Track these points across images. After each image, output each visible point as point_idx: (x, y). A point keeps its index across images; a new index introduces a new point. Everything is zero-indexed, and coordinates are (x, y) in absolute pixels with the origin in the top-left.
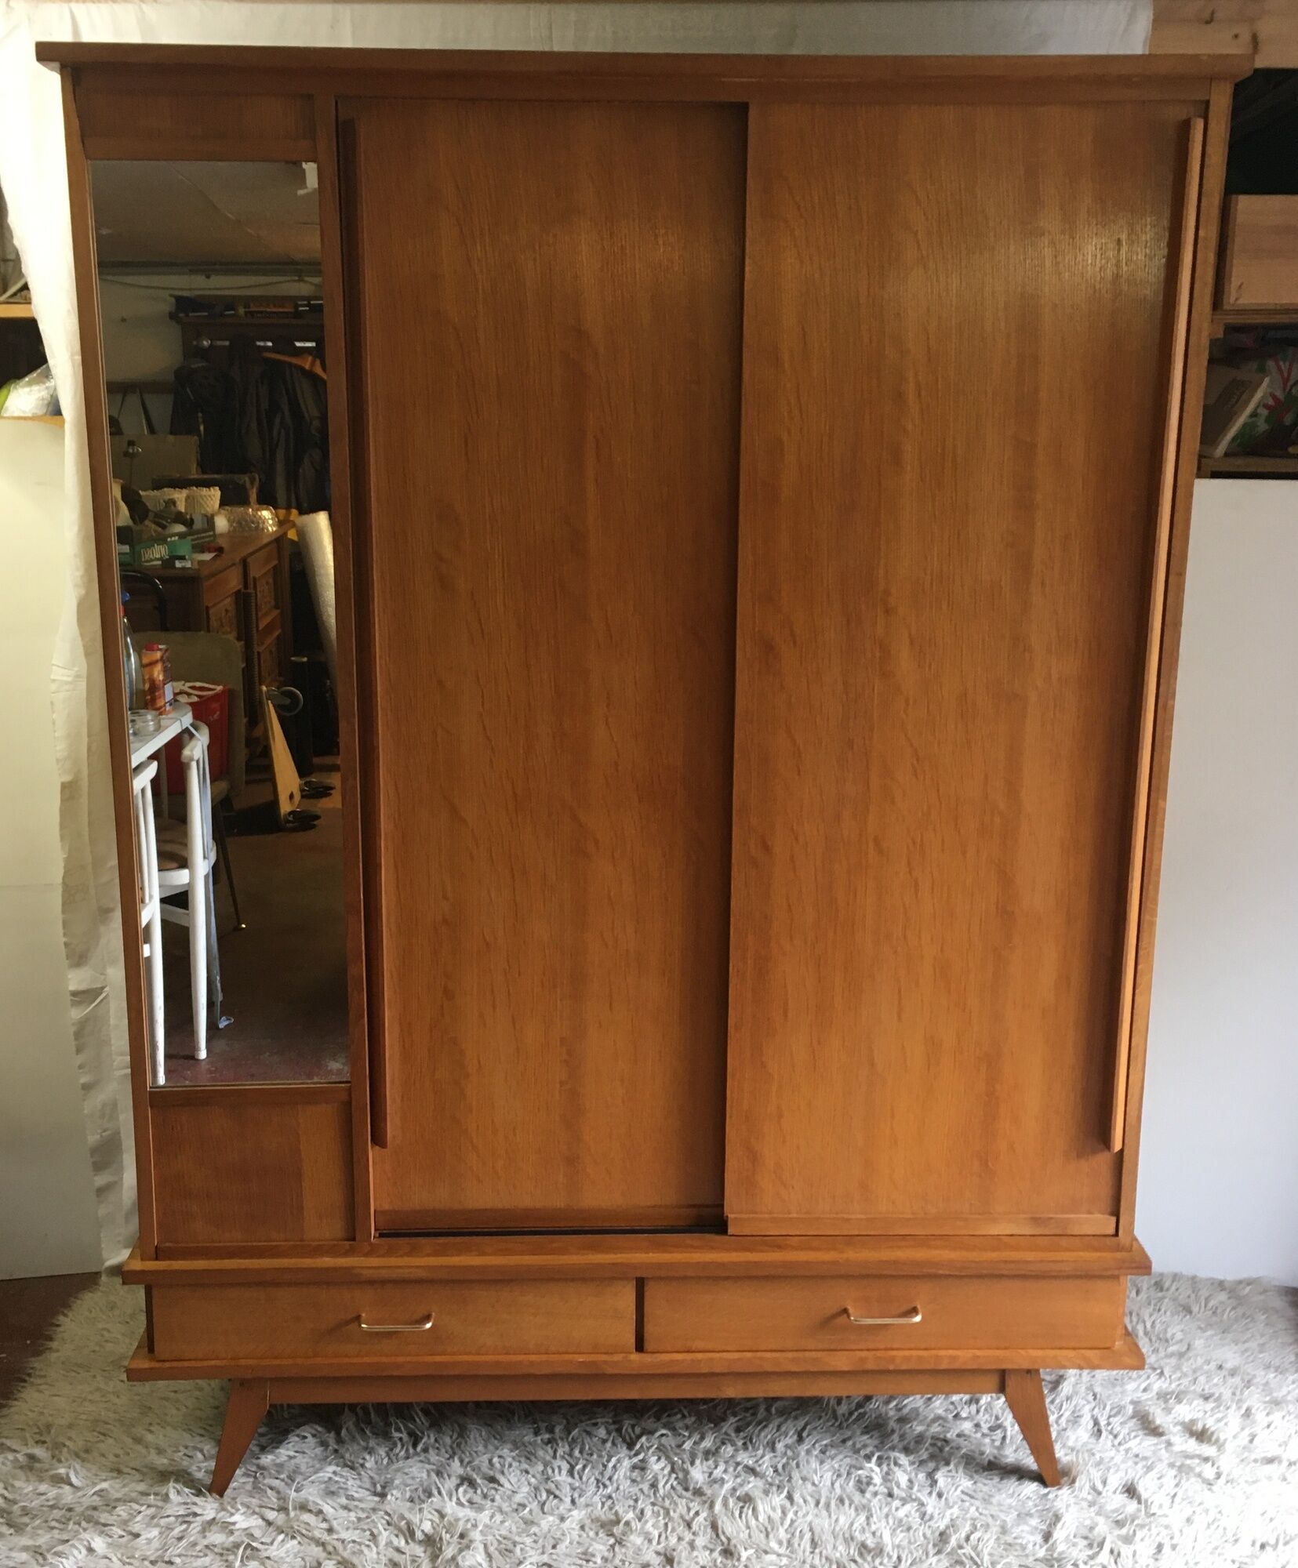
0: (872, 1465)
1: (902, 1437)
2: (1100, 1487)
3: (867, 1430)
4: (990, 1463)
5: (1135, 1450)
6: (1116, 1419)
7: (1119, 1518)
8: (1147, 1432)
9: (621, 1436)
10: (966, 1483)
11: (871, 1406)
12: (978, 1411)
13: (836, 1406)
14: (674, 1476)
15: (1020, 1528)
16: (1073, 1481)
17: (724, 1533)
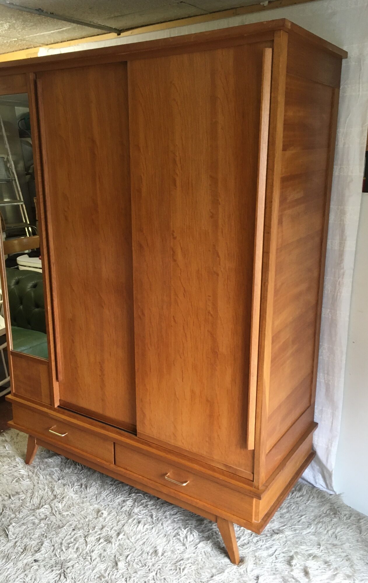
0: (185, 531)
1: (205, 527)
3: (197, 521)
4: (223, 547)
5: (277, 567)
6: (283, 554)
8: (288, 563)
10: (208, 549)
14: (130, 507)
15: (208, 570)
16: (241, 565)
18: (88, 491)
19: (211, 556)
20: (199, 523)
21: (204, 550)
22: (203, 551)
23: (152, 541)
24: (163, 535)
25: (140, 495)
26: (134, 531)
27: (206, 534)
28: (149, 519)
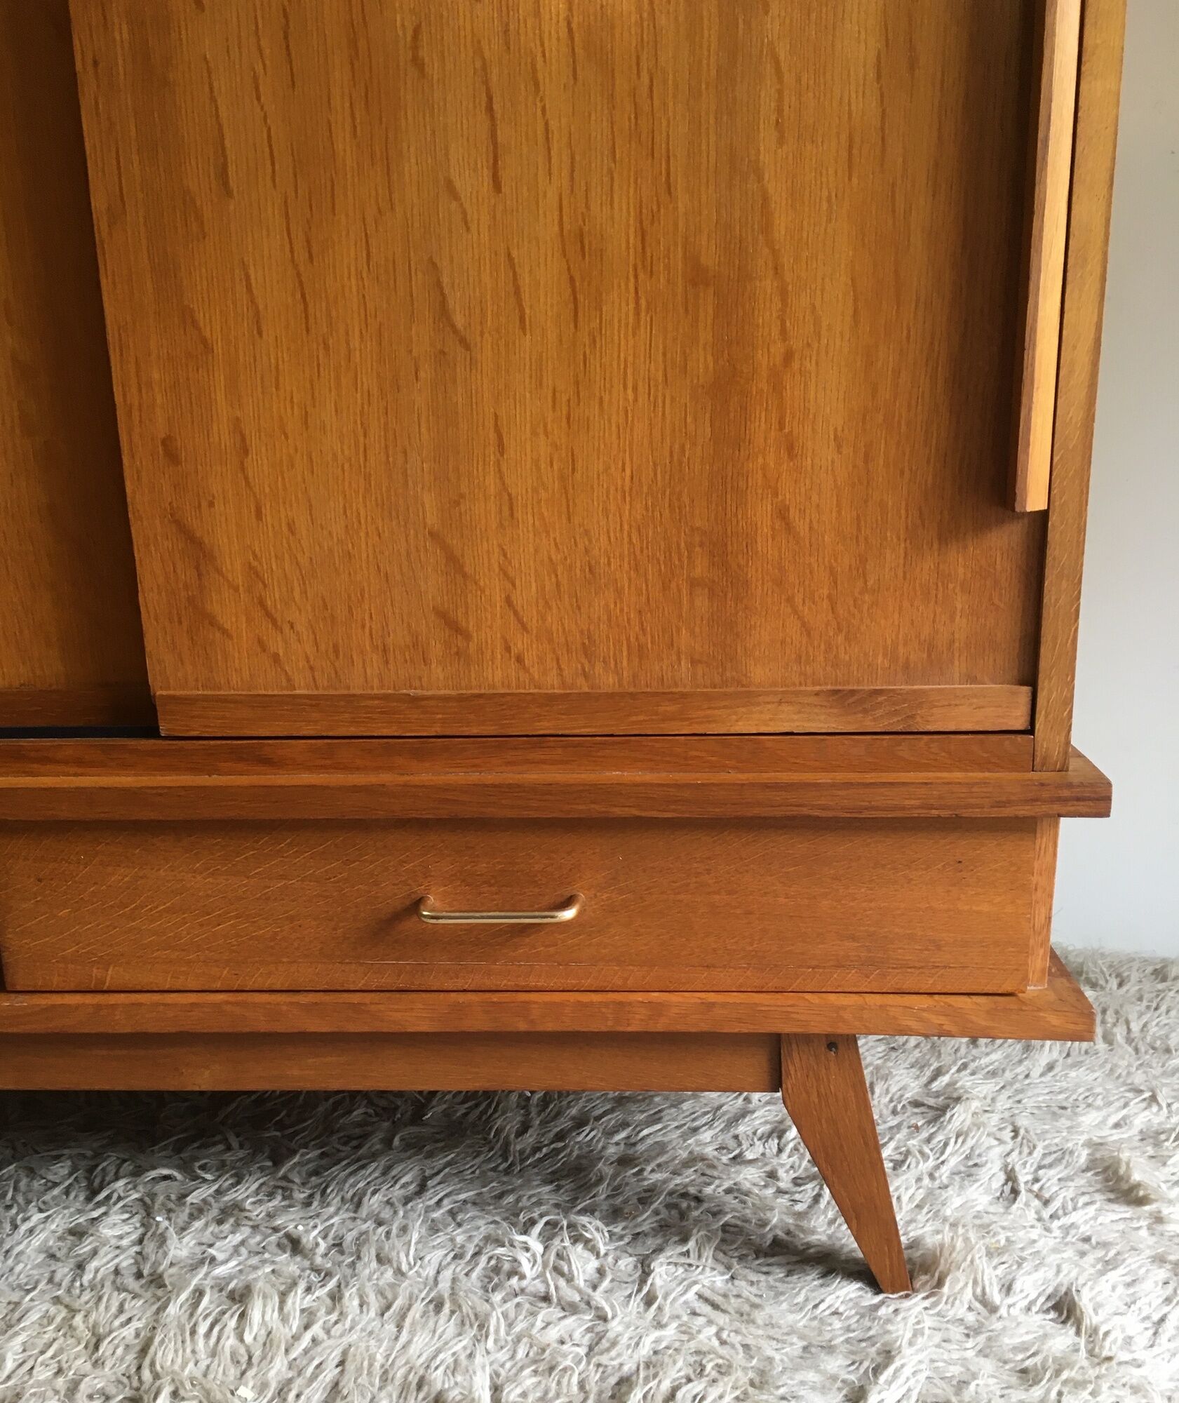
0: (533, 1241)
1: (616, 1191)
2: (996, 1297)
3: (553, 1178)
4: (776, 1242)
5: (1085, 1230)
6: (1052, 1172)
7: (1029, 1363)
8: (1112, 1196)
9: (87, 1178)
10: (712, 1278)
11: (579, 1139)
12: (780, 1150)
13: (512, 1136)
14: (137, 1248)
15: (799, 1376)
16: (940, 1284)
17: (152, 1364)
19: (755, 1306)
20: (568, 1184)
21: (696, 1288)
22: (691, 1295)
23: (380, 1358)
24: (418, 1308)
25: (165, 1172)
26: (233, 1354)
27: (646, 1221)
28: (290, 1265)
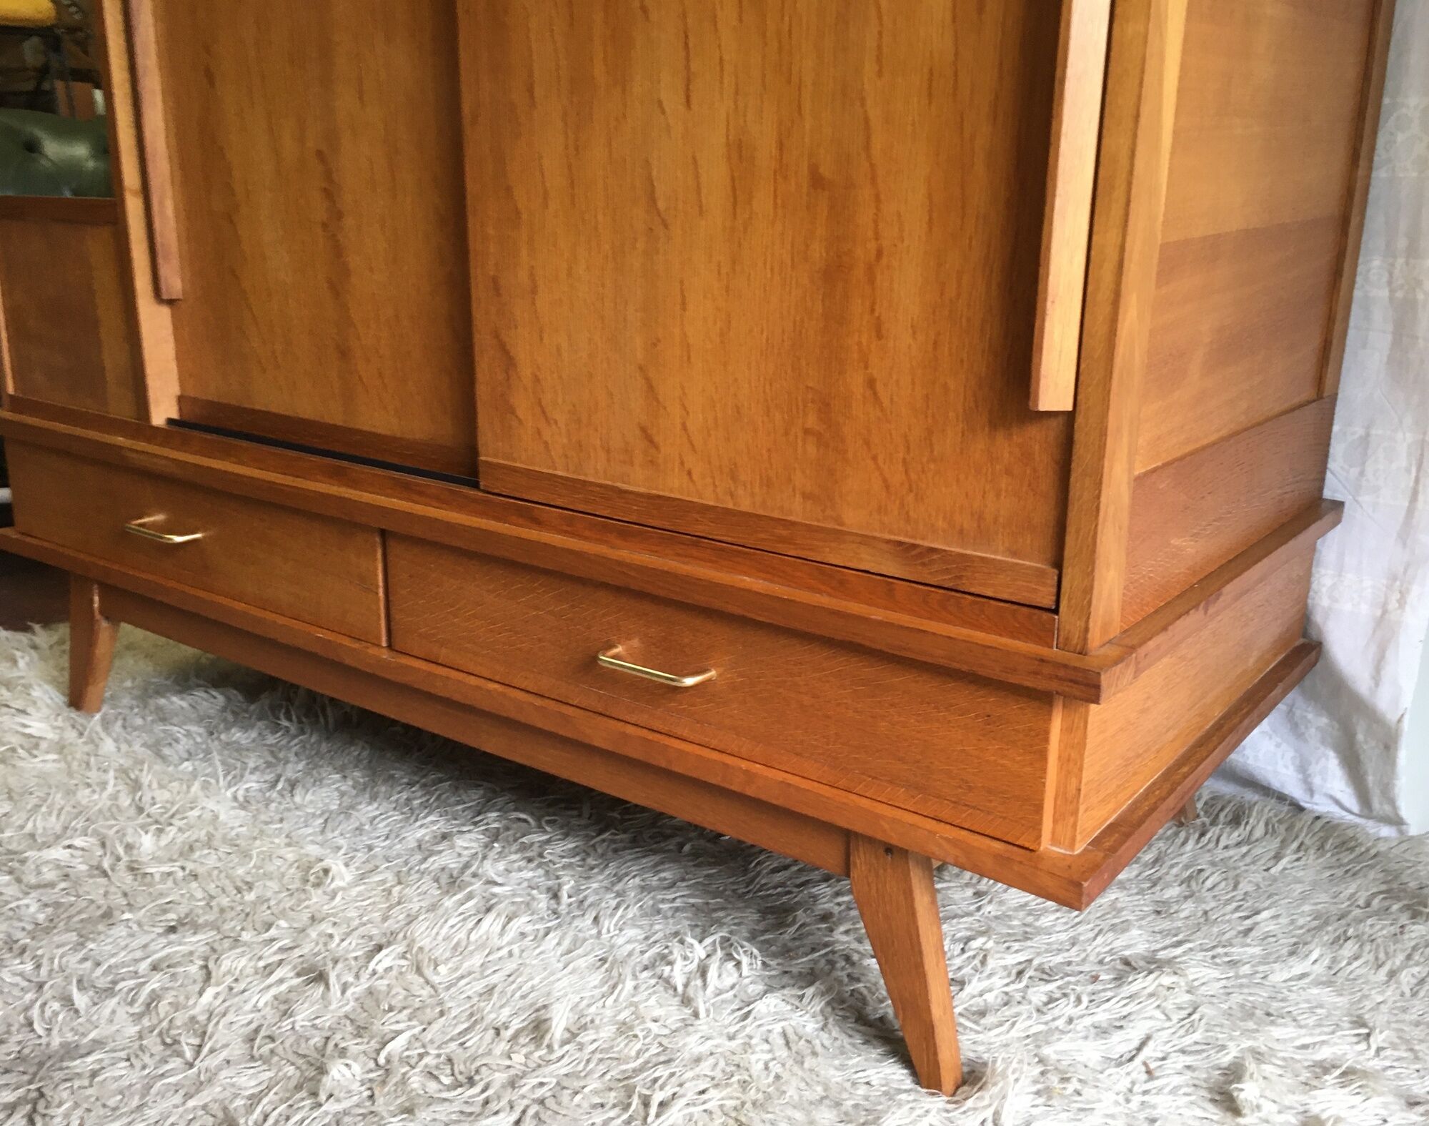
0: (700, 947)
4: (883, 1018)
18: (298, 799)
19: (814, 1054)
20: (771, 919)
23: (536, 981)
25: (523, 816)
26: (458, 944)
28: (543, 902)
